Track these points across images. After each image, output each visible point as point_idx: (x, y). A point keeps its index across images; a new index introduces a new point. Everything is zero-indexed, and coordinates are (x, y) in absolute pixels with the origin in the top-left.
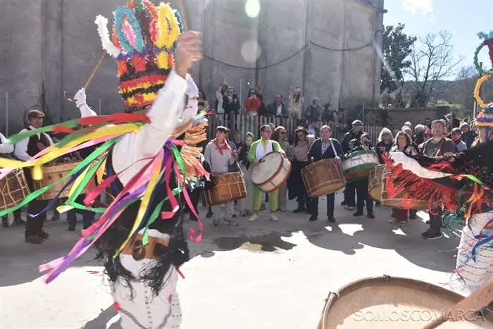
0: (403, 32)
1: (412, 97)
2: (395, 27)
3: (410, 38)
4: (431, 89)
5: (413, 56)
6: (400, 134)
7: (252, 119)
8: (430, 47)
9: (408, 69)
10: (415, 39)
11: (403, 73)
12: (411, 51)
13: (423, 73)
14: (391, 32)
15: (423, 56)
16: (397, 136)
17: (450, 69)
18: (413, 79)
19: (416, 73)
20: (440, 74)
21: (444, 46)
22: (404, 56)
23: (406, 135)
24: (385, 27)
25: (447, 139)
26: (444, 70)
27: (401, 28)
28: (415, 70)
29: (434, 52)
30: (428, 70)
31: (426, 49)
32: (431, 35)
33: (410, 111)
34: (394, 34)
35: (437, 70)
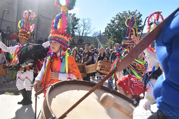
0: (75, 16)
1: (78, 41)
2: (72, 14)
3: (77, 19)
4: (84, 38)
5: (78, 26)
6: (74, 49)
7: (14, 42)
8: (84, 23)
9: (76, 30)
10: (79, 19)
11: (75, 32)
12: (77, 23)
13: (82, 32)
14: (71, 16)
15: (82, 26)
16: (73, 50)
17: (91, 31)
18: (78, 34)
19: (79, 32)
20: (87, 33)
21: (89, 23)
22: (75, 25)
23: (76, 50)
24: (69, 14)
25: (90, 51)
26: (88, 32)
27: (75, 15)
28: (79, 31)
29: (85, 25)
30: (83, 31)
31: (83, 24)
32: (84, 19)
33: (77, 44)
34: (72, 17)
35: (86, 31)
